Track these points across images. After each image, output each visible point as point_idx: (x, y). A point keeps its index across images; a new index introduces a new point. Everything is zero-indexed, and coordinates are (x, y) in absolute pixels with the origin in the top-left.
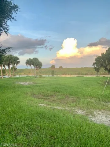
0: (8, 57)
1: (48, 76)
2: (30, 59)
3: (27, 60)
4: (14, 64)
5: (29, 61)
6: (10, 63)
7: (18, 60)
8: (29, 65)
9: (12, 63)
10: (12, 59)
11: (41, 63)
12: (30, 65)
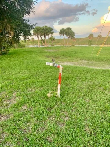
0: (44, 28)
1: (80, 46)
2: (63, 29)
3: (61, 31)
4: (49, 34)
5: (62, 31)
6: (45, 34)
7: (52, 31)
8: (62, 35)
9: (46, 33)
10: (46, 30)
11: (74, 33)
12: (64, 35)
